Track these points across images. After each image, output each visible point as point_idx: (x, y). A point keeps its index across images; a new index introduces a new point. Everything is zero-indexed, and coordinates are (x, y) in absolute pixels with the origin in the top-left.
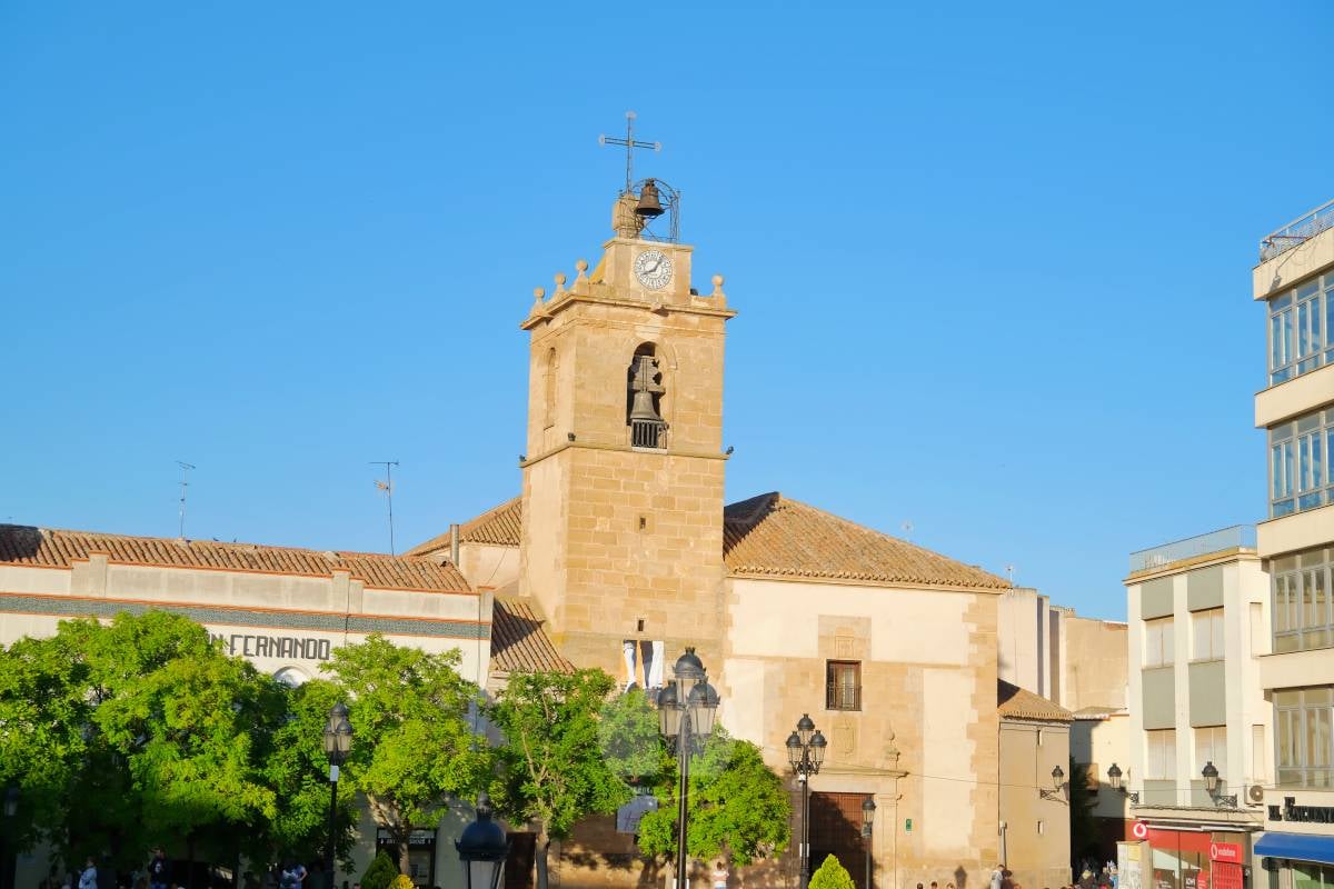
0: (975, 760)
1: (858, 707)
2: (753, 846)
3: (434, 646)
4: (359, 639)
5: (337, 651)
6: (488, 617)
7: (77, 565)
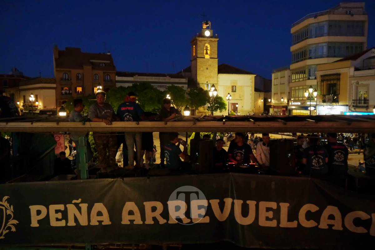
0: (251, 98)
1: (235, 91)
2: (222, 110)
3: (180, 86)
4: (170, 85)
5: (168, 87)
6: (187, 81)
7: (134, 77)
